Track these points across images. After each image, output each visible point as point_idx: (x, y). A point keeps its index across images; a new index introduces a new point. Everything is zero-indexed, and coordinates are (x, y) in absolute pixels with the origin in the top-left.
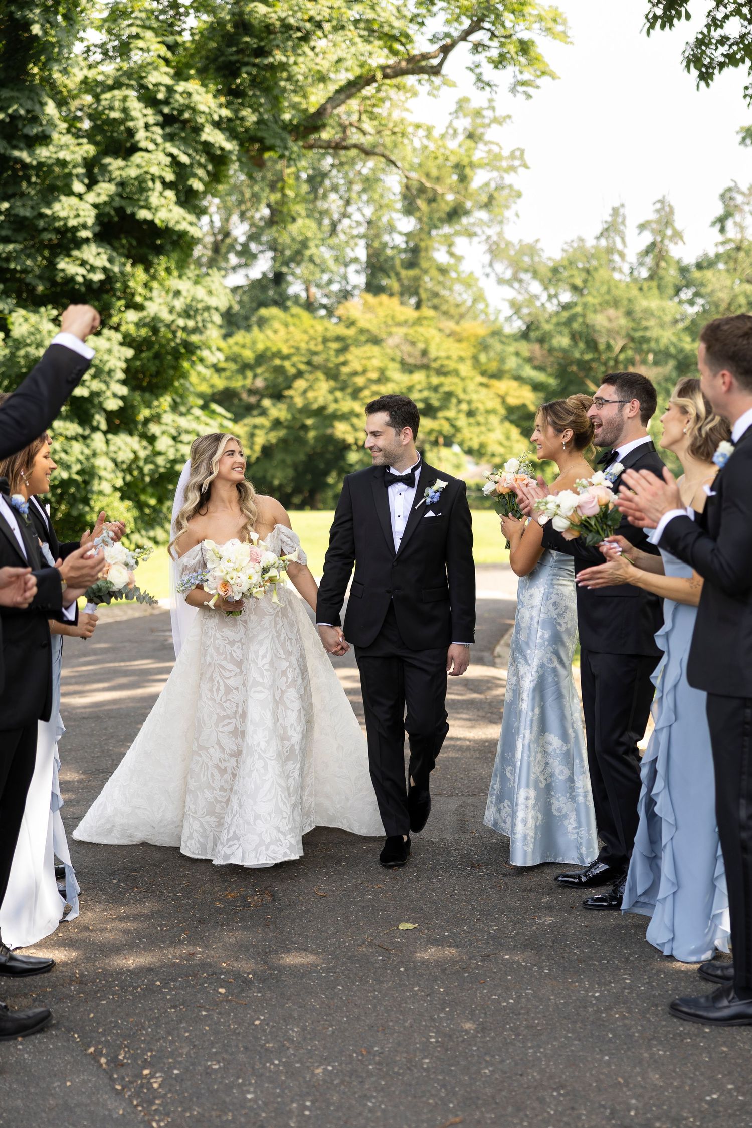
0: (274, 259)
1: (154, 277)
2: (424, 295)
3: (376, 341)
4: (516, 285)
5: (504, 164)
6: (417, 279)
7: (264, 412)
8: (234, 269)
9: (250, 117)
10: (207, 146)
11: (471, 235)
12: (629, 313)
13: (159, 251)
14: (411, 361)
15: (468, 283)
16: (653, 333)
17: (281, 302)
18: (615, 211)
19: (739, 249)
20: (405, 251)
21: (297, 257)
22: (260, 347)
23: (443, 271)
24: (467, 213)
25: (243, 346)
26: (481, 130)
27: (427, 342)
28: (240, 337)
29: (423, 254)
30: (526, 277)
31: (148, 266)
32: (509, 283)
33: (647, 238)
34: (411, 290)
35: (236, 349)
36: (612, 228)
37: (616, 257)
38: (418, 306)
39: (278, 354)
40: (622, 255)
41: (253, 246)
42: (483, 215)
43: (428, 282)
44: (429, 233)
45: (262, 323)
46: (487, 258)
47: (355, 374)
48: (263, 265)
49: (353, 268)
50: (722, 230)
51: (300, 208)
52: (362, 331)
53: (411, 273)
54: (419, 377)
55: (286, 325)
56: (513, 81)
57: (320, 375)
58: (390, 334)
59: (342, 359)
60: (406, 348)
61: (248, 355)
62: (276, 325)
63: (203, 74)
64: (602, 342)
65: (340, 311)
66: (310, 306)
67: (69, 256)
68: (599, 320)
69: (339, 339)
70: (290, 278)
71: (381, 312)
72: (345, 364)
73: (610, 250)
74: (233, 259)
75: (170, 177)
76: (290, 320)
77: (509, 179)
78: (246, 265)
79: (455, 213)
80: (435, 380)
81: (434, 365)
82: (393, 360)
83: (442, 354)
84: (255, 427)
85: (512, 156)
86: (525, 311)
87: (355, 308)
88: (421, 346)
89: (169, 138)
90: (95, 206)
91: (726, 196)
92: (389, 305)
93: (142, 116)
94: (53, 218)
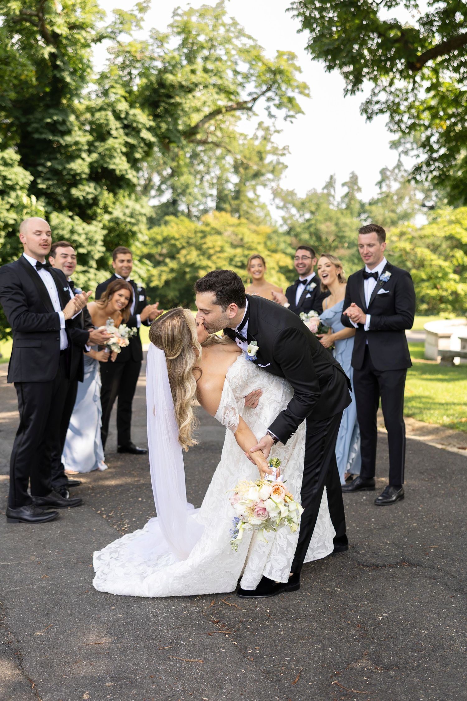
0: (173, 193)
1: (117, 199)
2: (242, 213)
3: (219, 233)
4: (285, 209)
5: (280, 152)
6: (239, 205)
7: (166, 265)
8: (154, 197)
9: (164, 126)
10: (143, 140)
11: (265, 185)
12: (337, 224)
13: (120, 187)
14: (235, 243)
15: (263, 207)
16: (348, 234)
17: (175, 214)
18: (331, 177)
19: (387, 196)
20: (234, 191)
21: (183, 193)
22: (165, 234)
23: (251, 201)
24: (263, 175)
25: (157, 234)
26: (269, 137)
27: (243, 234)
28: (156, 229)
29: (242, 194)
30: (290, 206)
31: (115, 194)
32: (282, 208)
33: (346, 190)
34: (236, 210)
35: (154, 235)
36: (330, 184)
37: (331, 199)
38: (239, 217)
39: (173, 238)
40: (334, 197)
41: (164, 187)
42: (270, 176)
43: (244, 207)
44: (245, 184)
45: (166, 223)
46: (272, 196)
47: (209, 248)
48: (167, 196)
49: (209, 199)
50: (380, 188)
51: (185, 170)
52: (213, 229)
53: (236, 202)
54: (239, 251)
55: (177, 224)
56: (285, 115)
57: (193, 248)
58: (226, 230)
59: (203, 241)
60: (233, 237)
61: (159, 238)
62: (173, 224)
63: (142, 107)
64: (324, 237)
65: (203, 219)
66: (189, 215)
67: (77, 187)
68: (323, 227)
69: (202, 232)
70: (179, 202)
71: (222, 220)
72: (205, 243)
73: (329, 195)
74: (153, 193)
76: (179, 222)
77: (282, 159)
78: (160, 195)
79: (257, 175)
80: (246, 252)
81: (247, 246)
82: (227, 242)
83: (250, 240)
84: (162, 271)
85: (284, 149)
86: (289, 222)
87: (210, 217)
88: (240, 236)
89: (127, 135)
91: (383, 172)
92: (226, 217)
93: (114, 124)
94: (71, 170)
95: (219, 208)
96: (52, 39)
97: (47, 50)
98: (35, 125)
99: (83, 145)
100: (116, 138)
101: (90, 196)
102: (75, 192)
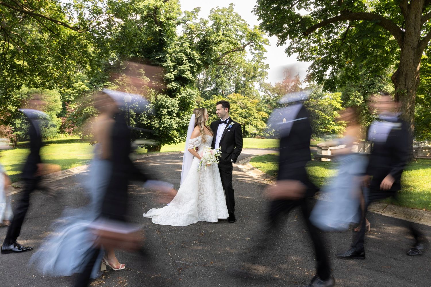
1: (185, 89)
2: (246, 94)
6: (245, 90)
9: (205, 58)
10: (197, 63)
13: (186, 84)
27: (246, 103)
31: (184, 87)
52: (233, 100)
58: (239, 101)
60: (242, 104)
65: (229, 96)
66: (223, 95)
67: (169, 84)
71: (237, 97)
75: (190, 69)
82: (239, 107)
87: (232, 96)
89: (189, 62)
90: (174, 75)
92: (239, 95)
93: (185, 58)
94: (166, 77)
95: (236, 92)
96: (159, 24)
97: (158, 29)
98: (152, 59)
99: (171, 67)
100: (185, 64)
101: (175, 88)
102: (168, 86)
